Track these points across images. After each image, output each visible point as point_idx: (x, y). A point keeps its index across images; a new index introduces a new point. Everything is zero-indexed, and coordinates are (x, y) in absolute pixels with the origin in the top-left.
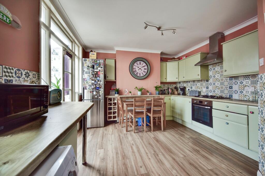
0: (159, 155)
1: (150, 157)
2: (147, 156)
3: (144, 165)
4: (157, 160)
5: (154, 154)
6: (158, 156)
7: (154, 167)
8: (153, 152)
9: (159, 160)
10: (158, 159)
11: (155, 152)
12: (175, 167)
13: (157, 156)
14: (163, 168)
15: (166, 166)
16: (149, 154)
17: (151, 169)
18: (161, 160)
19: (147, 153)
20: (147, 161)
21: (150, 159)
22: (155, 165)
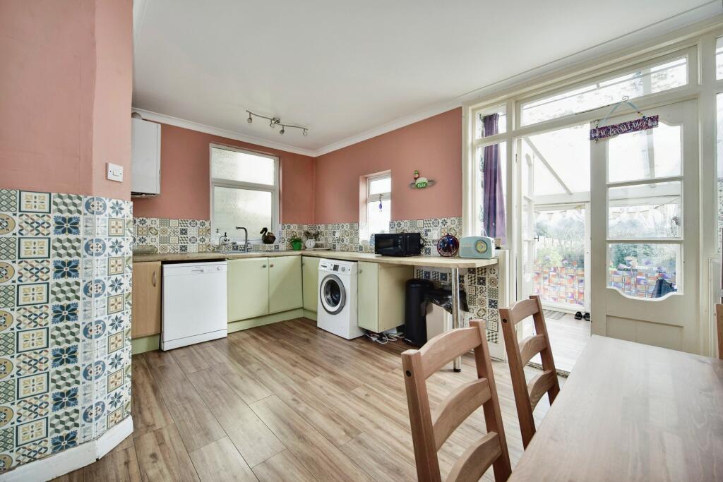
0: (344, 433)
1: (362, 419)
2: (372, 422)
3: (364, 401)
4: (342, 418)
5: (360, 433)
6: (345, 431)
7: (344, 403)
8: (363, 436)
9: (339, 421)
10: (342, 423)
11: (360, 442)
12: (300, 417)
13: (348, 428)
14: (324, 406)
15: (320, 412)
16: (370, 426)
17: (346, 397)
18: (333, 422)
19: (379, 427)
20: (363, 408)
21: (361, 416)
22: (344, 408)
